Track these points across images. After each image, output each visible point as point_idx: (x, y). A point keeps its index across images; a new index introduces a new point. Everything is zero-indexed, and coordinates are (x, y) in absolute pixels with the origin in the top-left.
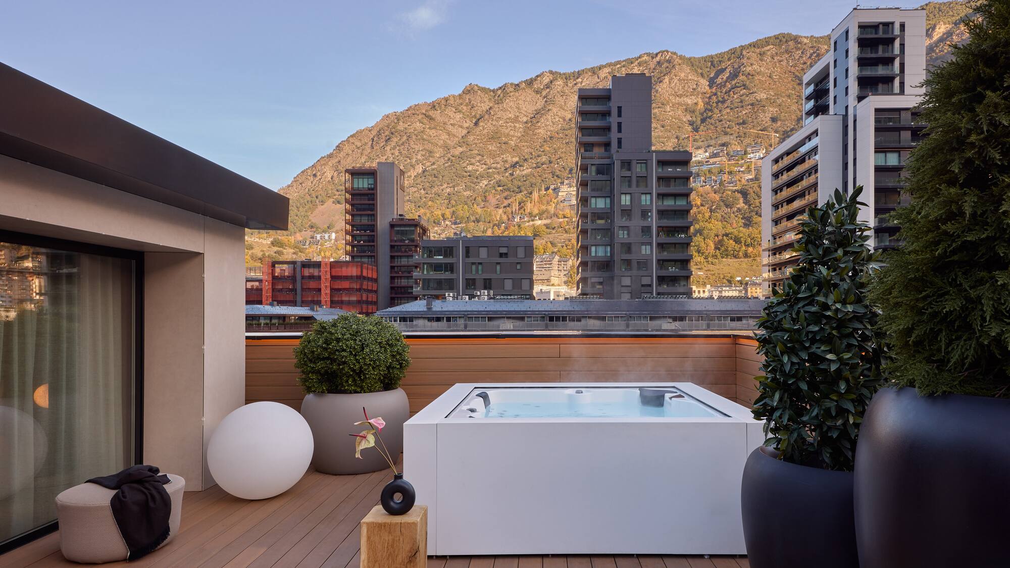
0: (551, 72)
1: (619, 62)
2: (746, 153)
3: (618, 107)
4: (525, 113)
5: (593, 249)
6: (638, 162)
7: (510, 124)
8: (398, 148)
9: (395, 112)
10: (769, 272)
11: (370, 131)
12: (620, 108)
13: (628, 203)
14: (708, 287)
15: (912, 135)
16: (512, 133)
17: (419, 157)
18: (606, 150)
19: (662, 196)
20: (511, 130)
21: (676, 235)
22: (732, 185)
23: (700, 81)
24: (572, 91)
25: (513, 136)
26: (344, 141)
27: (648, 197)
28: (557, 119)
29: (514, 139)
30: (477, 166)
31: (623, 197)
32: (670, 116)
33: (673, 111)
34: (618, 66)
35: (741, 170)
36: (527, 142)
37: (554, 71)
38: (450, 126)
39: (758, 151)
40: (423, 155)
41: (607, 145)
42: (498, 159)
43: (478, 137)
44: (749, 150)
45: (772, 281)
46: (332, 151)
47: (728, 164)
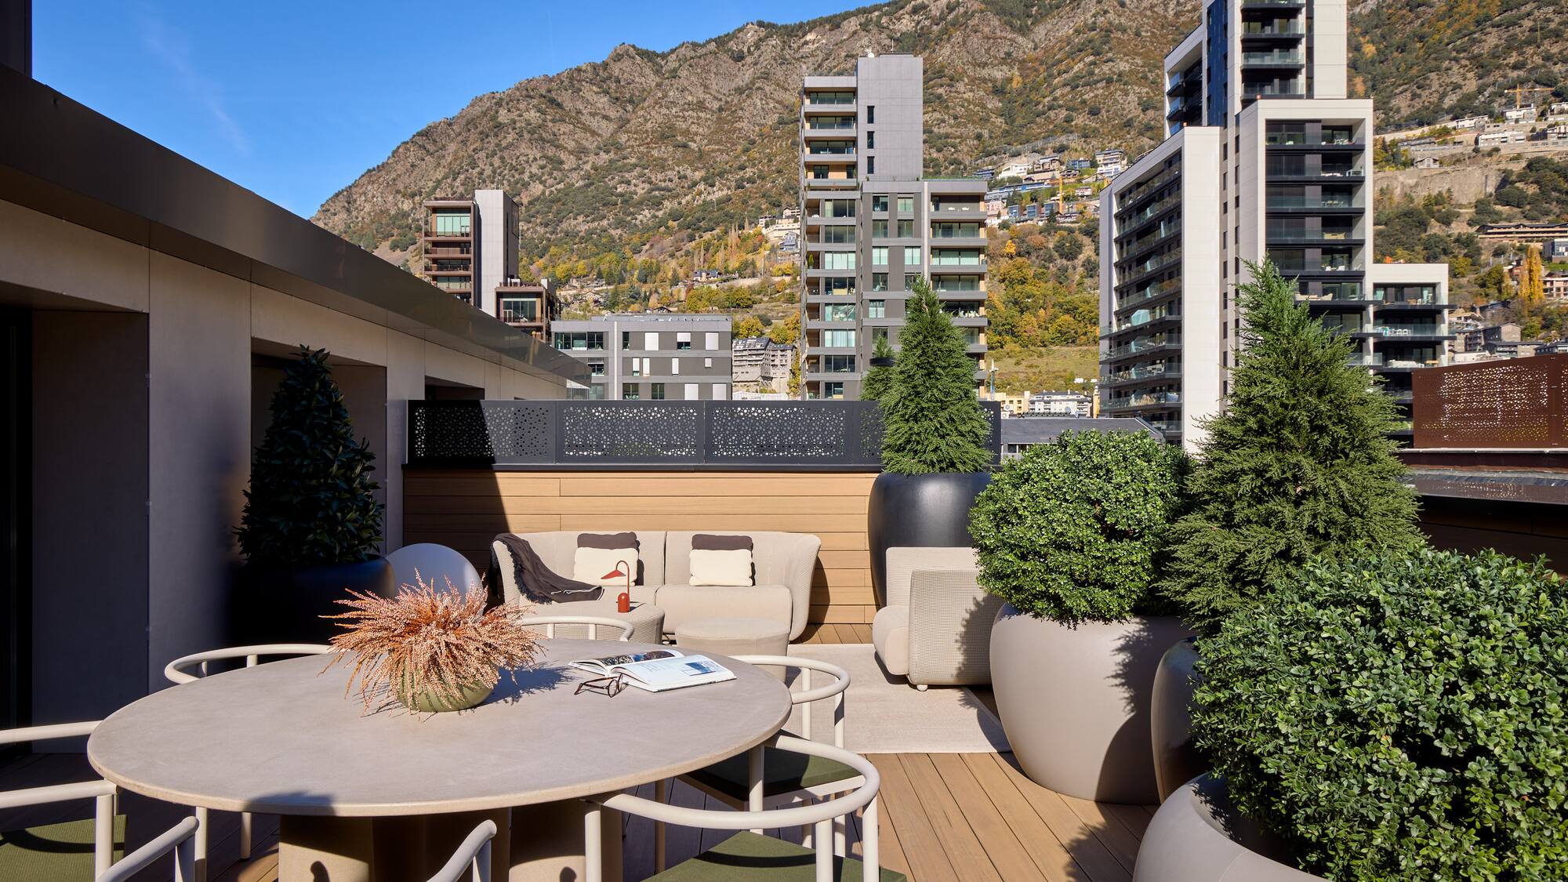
0: (761, 24)
1: (876, 8)
2: (1094, 165)
3: (869, 107)
4: (717, 95)
5: (828, 335)
6: (899, 196)
7: (690, 112)
8: (499, 154)
9: (493, 93)
10: (1110, 373)
11: (450, 124)
12: (871, 109)
13: (885, 262)
14: (1027, 393)
15: (1324, 160)
16: (694, 128)
17: (534, 170)
18: (850, 176)
19: (938, 251)
20: (693, 123)
21: (961, 313)
22: (1070, 220)
23: (1017, 40)
24: (797, 56)
25: (696, 134)
26: (407, 143)
27: (917, 251)
28: (772, 105)
29: (697, 138)
30: (635, 185)
31: (876, 252)
32: (966, 100)
33: (971, 91)
34: (877, 13)
35: (1086, 193)
36: (718, 143)
37: (766, 22)
38: (588, 117)
39: (1115, 160)
40: (543, 167)
41: (851, 169)
42: (669, 173)
43: (635, 136)
44: (1100, 158)
45: (1115, 388)
46: (385, 160)
47: (1063, 183)
